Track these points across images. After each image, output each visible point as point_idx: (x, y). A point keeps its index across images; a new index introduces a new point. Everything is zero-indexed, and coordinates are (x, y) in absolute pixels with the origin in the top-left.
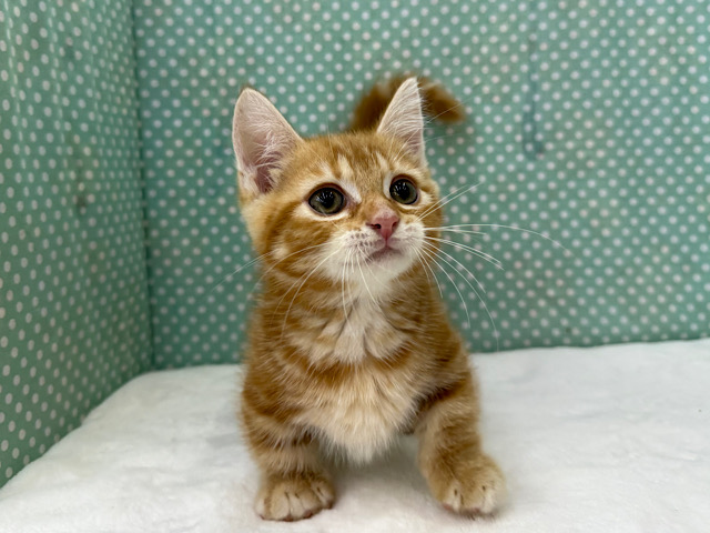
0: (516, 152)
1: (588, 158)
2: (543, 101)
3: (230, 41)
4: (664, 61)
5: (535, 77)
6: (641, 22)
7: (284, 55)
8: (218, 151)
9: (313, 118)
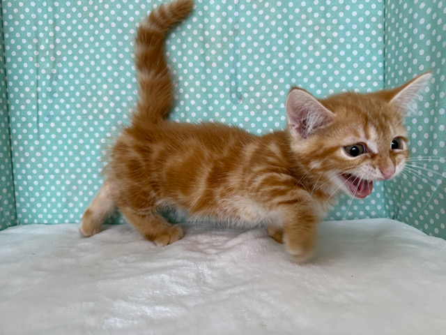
0: (225, 99)
1: (269, 103)
2: (242, 67)
4: (317, 41)
5: (238, 52)
6: (304, 16)
7: (88, 37)
8: (50, 95)
9: (104, 74)
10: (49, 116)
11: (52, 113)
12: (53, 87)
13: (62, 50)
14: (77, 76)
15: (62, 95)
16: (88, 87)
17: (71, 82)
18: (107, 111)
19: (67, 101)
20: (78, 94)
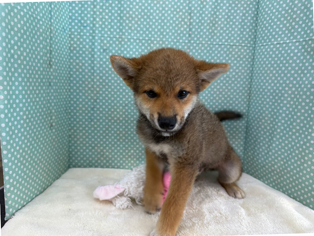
3: (98, 77)
7: (114, 83)
8: (92, 109)
9: (121, 102)
10: (91, 119)
11: (93, 118)
12: (94, 106)
13: (100, 88)
14: (107, 101)
15: (98, 109)
16: (112, 107)
17: (104, 104)
18: (121, 119)
19: (101, 112)
20: (107, 110)
